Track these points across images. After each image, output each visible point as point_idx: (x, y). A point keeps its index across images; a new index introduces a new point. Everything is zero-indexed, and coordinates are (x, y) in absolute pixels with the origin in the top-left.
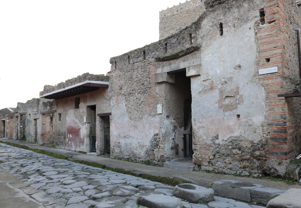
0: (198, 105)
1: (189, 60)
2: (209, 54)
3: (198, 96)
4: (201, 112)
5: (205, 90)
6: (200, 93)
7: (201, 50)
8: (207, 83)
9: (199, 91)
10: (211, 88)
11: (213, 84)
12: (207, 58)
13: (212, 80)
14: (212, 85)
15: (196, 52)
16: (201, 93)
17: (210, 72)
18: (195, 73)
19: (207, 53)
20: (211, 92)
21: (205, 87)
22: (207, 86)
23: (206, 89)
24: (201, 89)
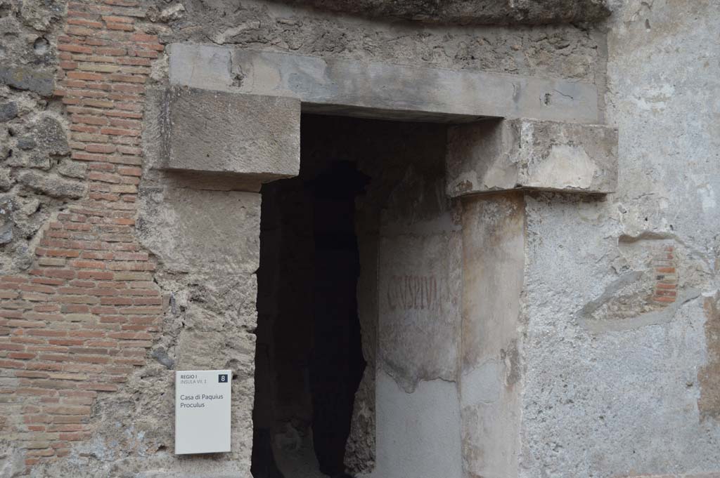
0: (571, 393)
1: (516, 71)
2: (658, 79)
3: (571, 332)
4: (593, 436)
5: (624, 301)
6: (587, 311)
7: (609, 36)
8: (639, 259)
9: (582, 302)
10: (660, 293)
11: (672, 271)
12: (648, 100)
13: (668, 242)
14: (668, 277)
15: (572, 34)
16: (598, 314)
17: (659, 190)
18: (595, 178)
19: (647, 68)
20: (656, 313)
21: (624, 282)
22: (639, 276)
23: (630, 290)
24: (597, 291)
